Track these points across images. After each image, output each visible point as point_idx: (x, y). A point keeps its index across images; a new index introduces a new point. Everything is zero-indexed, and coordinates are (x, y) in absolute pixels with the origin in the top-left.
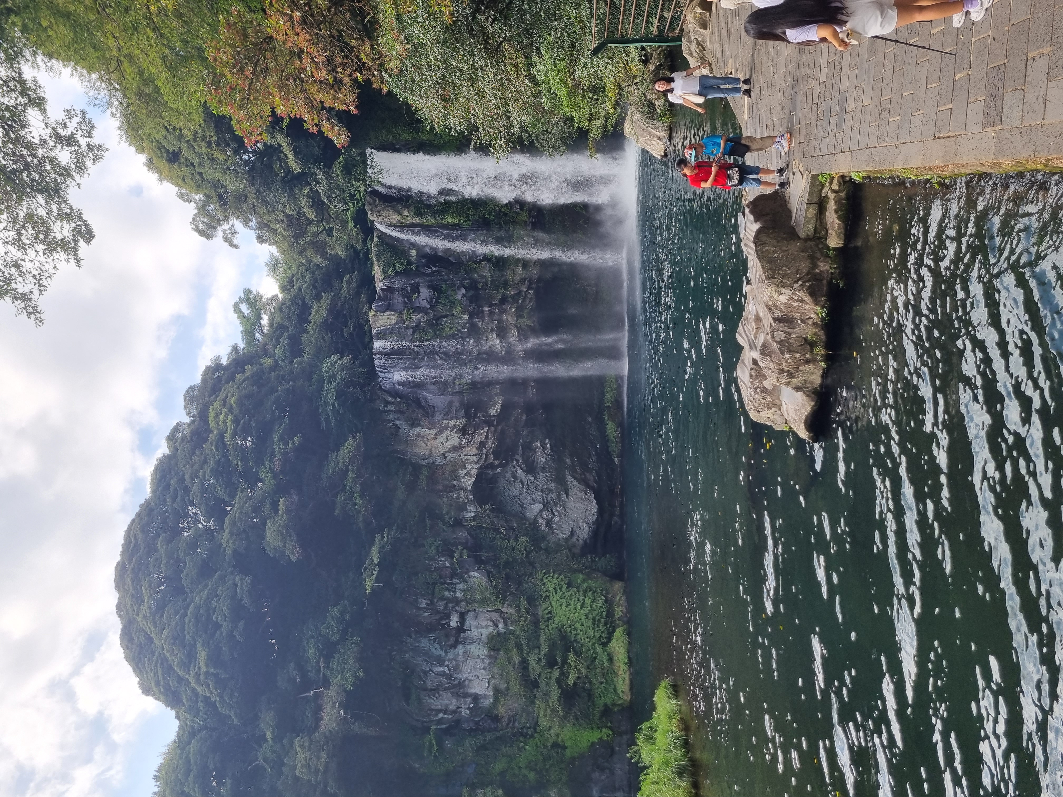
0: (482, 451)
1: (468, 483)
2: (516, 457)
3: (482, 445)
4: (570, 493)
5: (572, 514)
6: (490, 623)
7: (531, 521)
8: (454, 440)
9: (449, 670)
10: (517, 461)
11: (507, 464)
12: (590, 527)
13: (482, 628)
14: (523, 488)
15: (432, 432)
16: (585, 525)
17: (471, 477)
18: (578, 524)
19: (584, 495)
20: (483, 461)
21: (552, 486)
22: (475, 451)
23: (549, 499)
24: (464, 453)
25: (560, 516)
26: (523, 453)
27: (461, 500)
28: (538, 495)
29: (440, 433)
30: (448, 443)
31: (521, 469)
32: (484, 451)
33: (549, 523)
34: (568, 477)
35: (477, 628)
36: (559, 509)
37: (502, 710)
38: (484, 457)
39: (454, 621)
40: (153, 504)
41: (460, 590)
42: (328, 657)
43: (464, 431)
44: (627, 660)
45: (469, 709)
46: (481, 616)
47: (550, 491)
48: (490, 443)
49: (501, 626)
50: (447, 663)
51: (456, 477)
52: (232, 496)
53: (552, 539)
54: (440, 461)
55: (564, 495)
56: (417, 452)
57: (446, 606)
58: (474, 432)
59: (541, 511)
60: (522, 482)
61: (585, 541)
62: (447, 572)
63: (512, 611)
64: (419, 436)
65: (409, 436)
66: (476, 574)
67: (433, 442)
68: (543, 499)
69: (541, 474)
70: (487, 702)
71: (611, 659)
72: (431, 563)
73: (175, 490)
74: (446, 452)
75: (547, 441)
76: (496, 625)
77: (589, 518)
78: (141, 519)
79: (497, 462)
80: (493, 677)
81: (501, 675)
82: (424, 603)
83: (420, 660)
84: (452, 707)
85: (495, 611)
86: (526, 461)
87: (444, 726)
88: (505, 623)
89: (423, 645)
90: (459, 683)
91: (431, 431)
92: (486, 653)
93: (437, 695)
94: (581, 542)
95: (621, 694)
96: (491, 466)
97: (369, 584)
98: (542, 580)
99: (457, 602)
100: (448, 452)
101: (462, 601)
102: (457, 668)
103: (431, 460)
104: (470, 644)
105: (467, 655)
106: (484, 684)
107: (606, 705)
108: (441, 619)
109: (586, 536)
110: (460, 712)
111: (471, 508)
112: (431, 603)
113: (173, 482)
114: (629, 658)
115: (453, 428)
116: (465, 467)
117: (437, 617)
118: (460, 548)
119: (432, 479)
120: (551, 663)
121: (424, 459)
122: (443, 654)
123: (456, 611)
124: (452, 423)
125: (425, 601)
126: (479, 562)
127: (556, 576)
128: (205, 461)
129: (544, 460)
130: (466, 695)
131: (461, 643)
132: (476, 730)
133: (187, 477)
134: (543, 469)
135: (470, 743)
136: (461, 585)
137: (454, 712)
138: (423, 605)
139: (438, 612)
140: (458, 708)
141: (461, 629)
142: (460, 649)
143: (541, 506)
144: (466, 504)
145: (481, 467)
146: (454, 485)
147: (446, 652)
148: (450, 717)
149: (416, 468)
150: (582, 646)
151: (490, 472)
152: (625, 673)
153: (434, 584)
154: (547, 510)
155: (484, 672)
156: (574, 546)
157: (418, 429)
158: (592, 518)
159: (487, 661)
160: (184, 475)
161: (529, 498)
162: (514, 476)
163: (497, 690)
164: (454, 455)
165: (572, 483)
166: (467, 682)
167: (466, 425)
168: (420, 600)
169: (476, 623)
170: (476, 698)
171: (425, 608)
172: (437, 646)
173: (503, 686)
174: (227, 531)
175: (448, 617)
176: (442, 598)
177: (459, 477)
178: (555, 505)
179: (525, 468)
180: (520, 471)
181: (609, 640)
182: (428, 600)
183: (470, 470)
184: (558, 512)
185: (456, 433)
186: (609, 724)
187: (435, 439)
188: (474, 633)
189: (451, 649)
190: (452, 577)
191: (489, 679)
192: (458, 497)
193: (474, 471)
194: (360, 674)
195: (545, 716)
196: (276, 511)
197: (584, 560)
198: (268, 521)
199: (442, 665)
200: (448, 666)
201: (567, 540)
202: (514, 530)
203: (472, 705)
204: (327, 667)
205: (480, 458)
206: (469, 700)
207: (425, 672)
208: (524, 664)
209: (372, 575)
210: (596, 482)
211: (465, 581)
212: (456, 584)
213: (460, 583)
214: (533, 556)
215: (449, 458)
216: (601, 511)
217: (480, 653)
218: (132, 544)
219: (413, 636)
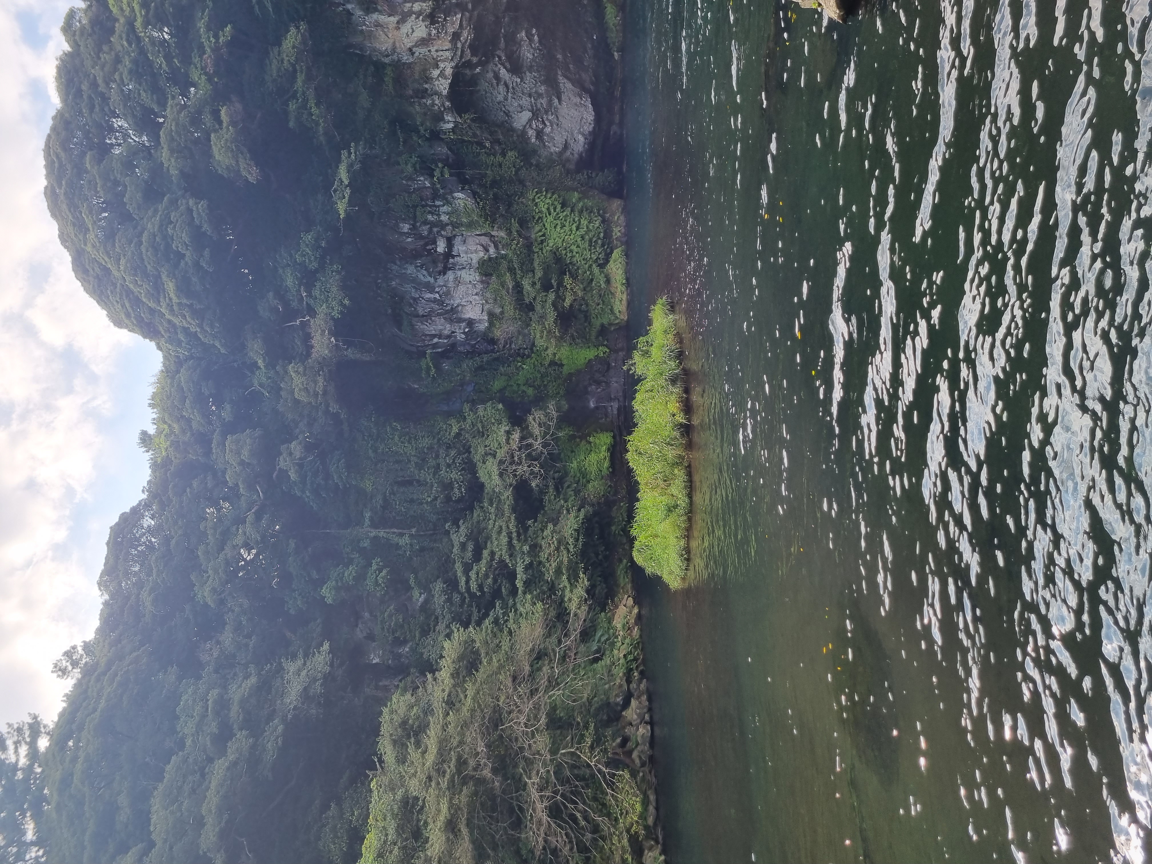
0: (456, 44)
1: (443, 86)
2: (498, 52)
3: (456, 36)
4: (563, 98)
5: (566, 123)
6: (480, 248)
7: (519, 132)
8: (421, 31)
9: (440, 296)
10: (500, 58)
11: (487, 62)
12: (586, 139)
13: (472, 253)
14: (508, 92)
15: (394, 19)
16: (580, 136)
17: (446, 78)
18: (572, 134)
19: (578, 100)
20: (458, 57)
21: (542, 89)
22: (448, 45)
23: (539, 106)
24: (435, 48)
25: (552, 126)
26: (506, 46)
27: (436, 107)
28: (525, 101)
29: (402, 21)
30: (415, 34)
31: (505, 68)
32: (459, 45)
33: (539, 134)
34: (561, 79)
35: (466, 253)
36: (550, 118)
37: (498, 333)
38: (459, 53)
39: (441, 247)
40: (67, 115)
41: (444, 213)
42: (309, 287)
43: (432, 18)
44: (624, 281)
45: (464, 333)
46: (470, 240)
47: (540, 95)
48: (465, 33)
49: (492, 250)
50: (437, 289)
51: (428, 79)
52: (163, 105)
53: (544, 153)
54: (406, 58)
55: (556, 101)
56: (378, 46)
57: (430, 231)
58: (445, 20)
59: (530, 120)
60: (506, 85)
61: (580, 155)
62: (428, 193)
63: (502, 234)
64: (378, 25)
65: (365, 25)
66: (460, 195)
67: (396, 33)
68: (532, 106)
69: (528, 74)
70: (482, 327)
71: (608, 281)
72: (410, 183)
73: (90, 97)
74: (413, 46)
75: (534, 31)
76: (487, 250)
77: (585, 128)
78: (58, 134)
79: (475, 60)
80: (486, 302)
81: (495, 300)
82: (406, 227)
83: (408, 287)
84: (446, 332)
85: (484, 235)
86: (509, 58)
87: (440, 350)
88: (496, 247)
89: (409, 272)
90: (452, 308)
91: (392, 19)
92: (478, 278)
93: (429, 321)
94: (576, 156)
95: (618, 314)
96: (468, 64)
97: (342, 207)
98: (534, 200)
99: (443, 226)
100: (416, 46)
101: (447, 225)
102: (448, 293)
103: (395, 57)
104: (460, 269)
105: (458, 281)
106: (478, 309)
107: (602, 325)
108: (427, 244)
109: (581, 149)
110: (455, 337)
111: (448, 117)
112: (414, 227)
113: (84, 88)
114: (627, 279)
115: (419, 14)
116: (437, 67)
117: (422, 243)
118: (440, 165)
119: (400, 81)
120: (546, 287)
121: (387, 56)
122: (432, 280)
123: (442, 236)
124: (417, 7)
125: (407, 226)
126: (464, 182)
127: (549, 195)
128: (118, 60)
129: (531, 57)
130: (460, 320)
131: (450, 269)
132: (473, 353)
133: (100, 81)
134: (530, 69)
135: (467, 365)
136: (445, 207)
137: (448, 337)
138: (406, 230)
139: (421, 237)
140: (453, 332)
141: (449, 254)
142: (450, 275)
143: (530, 114)
144: (442, 113)
145: (456, 67)
146: (427, 89)
147: (436, 279)
148: (446, 341)
149: (379, 67)
150: (578, 268)
151: (468, 72)
152: (622, 293)
153: (415, 207)
154: (537, 118)
155: (477, 297)
156: (568, 160)
157: (375, 16)
158: (588, 128)
159: (480, 286)
160: (95, 77)
161: (516, 104)
162: (497, 77)
163: (491, 315)
164: (423, 50)
165: (566, 85)
166: (460, 308)
167: (433, 9)
168: (401, 225)
169: (464, 248)
170: (470, 323)
171: (407, 233)
172: (425, 273)
173: (498, 310)
174: (165, 147)
175: (434, 242)
176: (425, 222)
177: (432, 79)
178: (546, 113)
179: (508, 66)
180: (503, 72)
181: (607, 261)
182: (410, 224)
183: (444, 70)
184: (550, 121)
185: (423, 21)
186: (606, 343)
187: (398, 28)
188: (463, 259)
189: (440, 274)
190: (433, 200)
191: (483, 304)
192: (433, 104)
193: (449, 71)
194: (346, 302)
195: (542, 337)
196: (220, 123)
197: (579, 177)
198: (212, 135)
199: (432, 291)
200: (438, 292)
201: (561, 154)
202: (500, 144)
203: (467, 330)
204: (310, 295)
205: (455, 54)
206: (463, 325)
207: (415, 299)
208: (518, 288)
209: (344, 198)
210: (593, 83)
211: (448, 203)
212: (439, 206)
213: (443, 206)
214: (523, 173)
215: (417, 54)
216: (598, 119)
217: (471, 278)
218: (56, 165)
219: (398, 263)
